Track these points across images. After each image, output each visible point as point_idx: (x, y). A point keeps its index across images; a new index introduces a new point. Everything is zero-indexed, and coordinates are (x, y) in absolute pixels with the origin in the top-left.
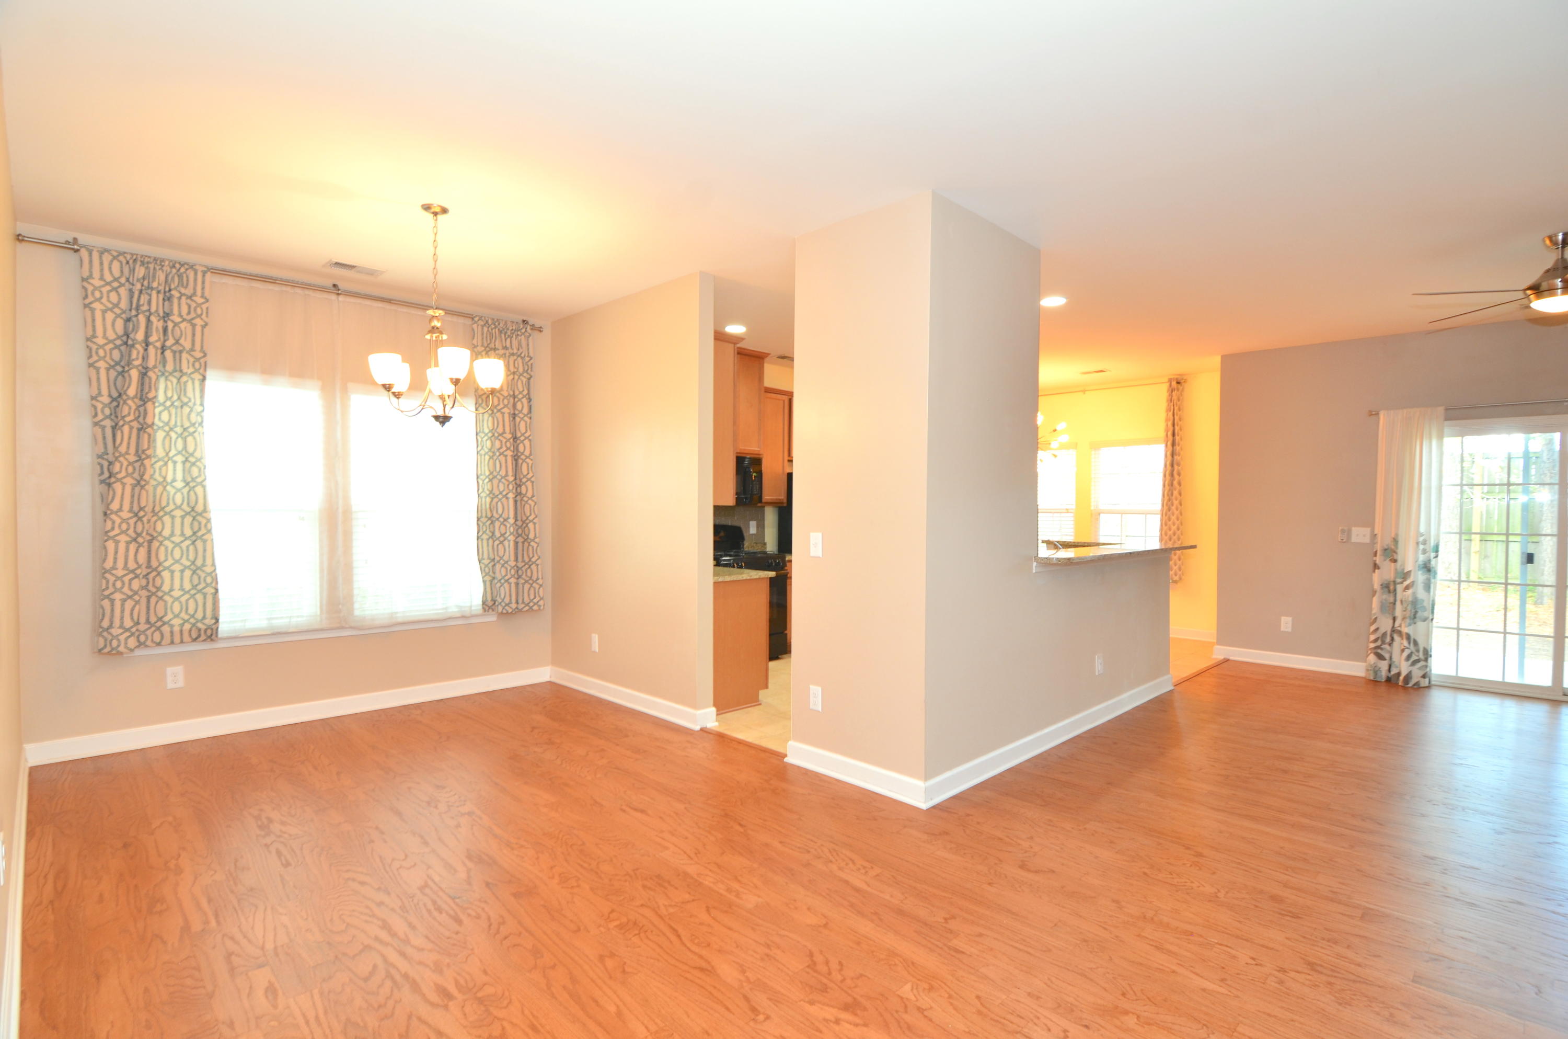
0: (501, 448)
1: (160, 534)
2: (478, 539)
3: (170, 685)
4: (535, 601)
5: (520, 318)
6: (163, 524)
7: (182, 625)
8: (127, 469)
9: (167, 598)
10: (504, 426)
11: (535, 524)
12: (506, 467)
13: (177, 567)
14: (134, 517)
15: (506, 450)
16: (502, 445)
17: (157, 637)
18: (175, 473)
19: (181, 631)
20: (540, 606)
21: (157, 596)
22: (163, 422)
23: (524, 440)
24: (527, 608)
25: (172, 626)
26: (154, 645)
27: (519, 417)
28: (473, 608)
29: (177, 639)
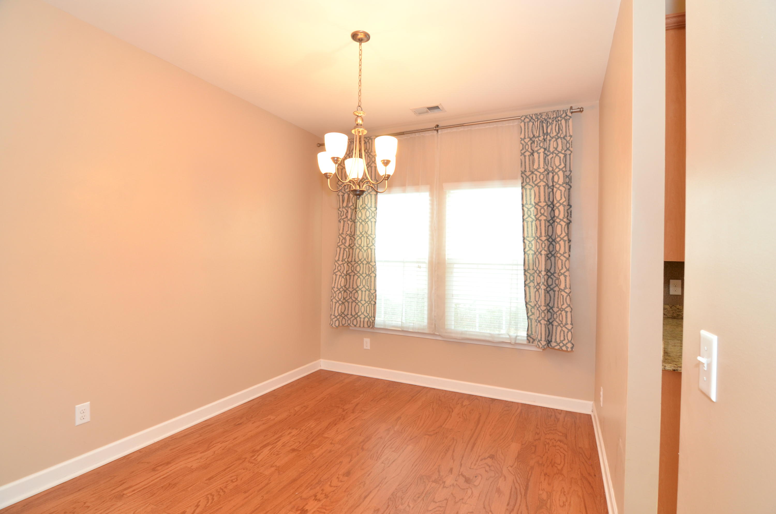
0: (537, 214)
1: (359, 272)
3: (365, 347)
4: (565, 342)
5: (567, 107)
6: (360, 267)
7: (364, 318)
8: (342, 241)
9: (359, 304)
10: (539, 196)
11: (565, 276)
12: (541, 229)
13: (364, 289)
15: (541, 216)
16: (537, 212)
17: (355, 323)
18: (364, 244)
19: (364, 321)
20: (567, 348)
21: (356, 302)
23: (559, 206)
24: (558, 347)
25: (360, 318)
26: (354, 326)
27: (556, 188)
29: (362, 326)
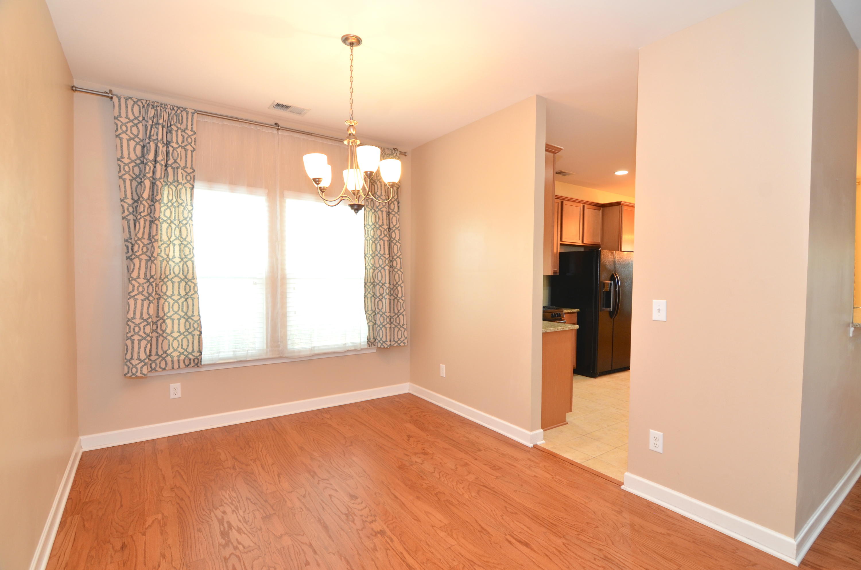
0: (381, 235)
1: (165, 294)
2: (365, 298)
3: (172, 396)
4: (402, 340)
5: (392, 147)
6: (167, 287)
7: (179, 356)
8: (142, 249)
9: (169, 338)
10: (383, 220)
11: (402, 287)
12: (384, 248)
13: (176, 317)
14: (147, 282)
15: (384, 237)
16: (381, 233)
17: (163, 365)
18: (174, 252)
19: (179, 360)
20: (404, 343)
21: (163, 336)
22: (166, 217)
23: (395, 230)
24: (396, 344)
25: (172, 357)
26: (161, 370)
27: (392, 214)
28: (362, 344)
29: (176, 366)
